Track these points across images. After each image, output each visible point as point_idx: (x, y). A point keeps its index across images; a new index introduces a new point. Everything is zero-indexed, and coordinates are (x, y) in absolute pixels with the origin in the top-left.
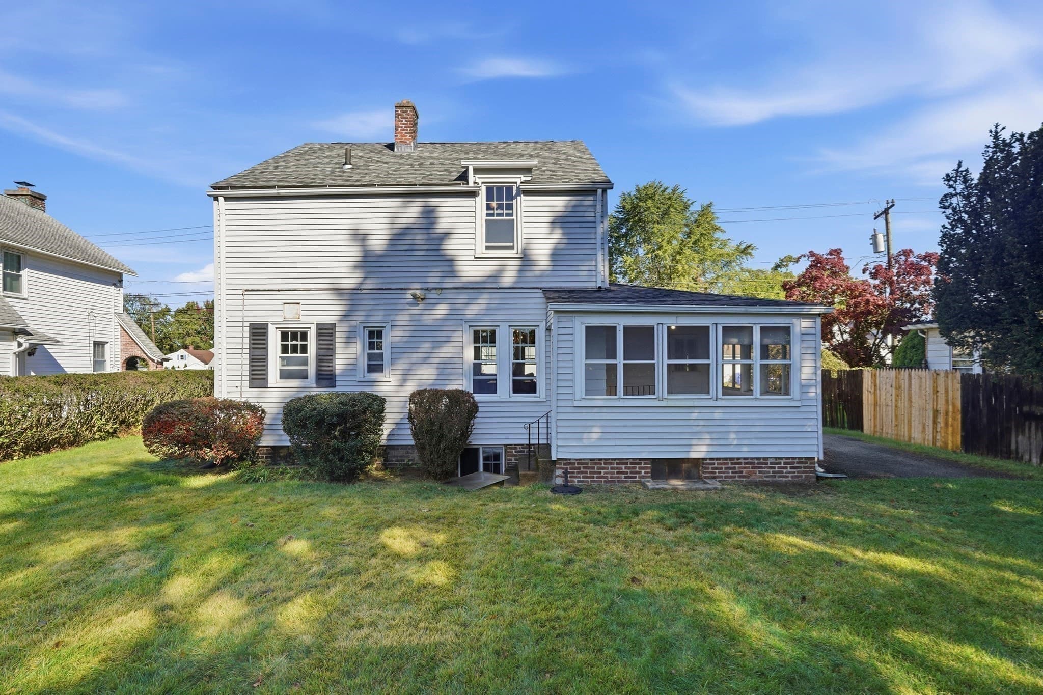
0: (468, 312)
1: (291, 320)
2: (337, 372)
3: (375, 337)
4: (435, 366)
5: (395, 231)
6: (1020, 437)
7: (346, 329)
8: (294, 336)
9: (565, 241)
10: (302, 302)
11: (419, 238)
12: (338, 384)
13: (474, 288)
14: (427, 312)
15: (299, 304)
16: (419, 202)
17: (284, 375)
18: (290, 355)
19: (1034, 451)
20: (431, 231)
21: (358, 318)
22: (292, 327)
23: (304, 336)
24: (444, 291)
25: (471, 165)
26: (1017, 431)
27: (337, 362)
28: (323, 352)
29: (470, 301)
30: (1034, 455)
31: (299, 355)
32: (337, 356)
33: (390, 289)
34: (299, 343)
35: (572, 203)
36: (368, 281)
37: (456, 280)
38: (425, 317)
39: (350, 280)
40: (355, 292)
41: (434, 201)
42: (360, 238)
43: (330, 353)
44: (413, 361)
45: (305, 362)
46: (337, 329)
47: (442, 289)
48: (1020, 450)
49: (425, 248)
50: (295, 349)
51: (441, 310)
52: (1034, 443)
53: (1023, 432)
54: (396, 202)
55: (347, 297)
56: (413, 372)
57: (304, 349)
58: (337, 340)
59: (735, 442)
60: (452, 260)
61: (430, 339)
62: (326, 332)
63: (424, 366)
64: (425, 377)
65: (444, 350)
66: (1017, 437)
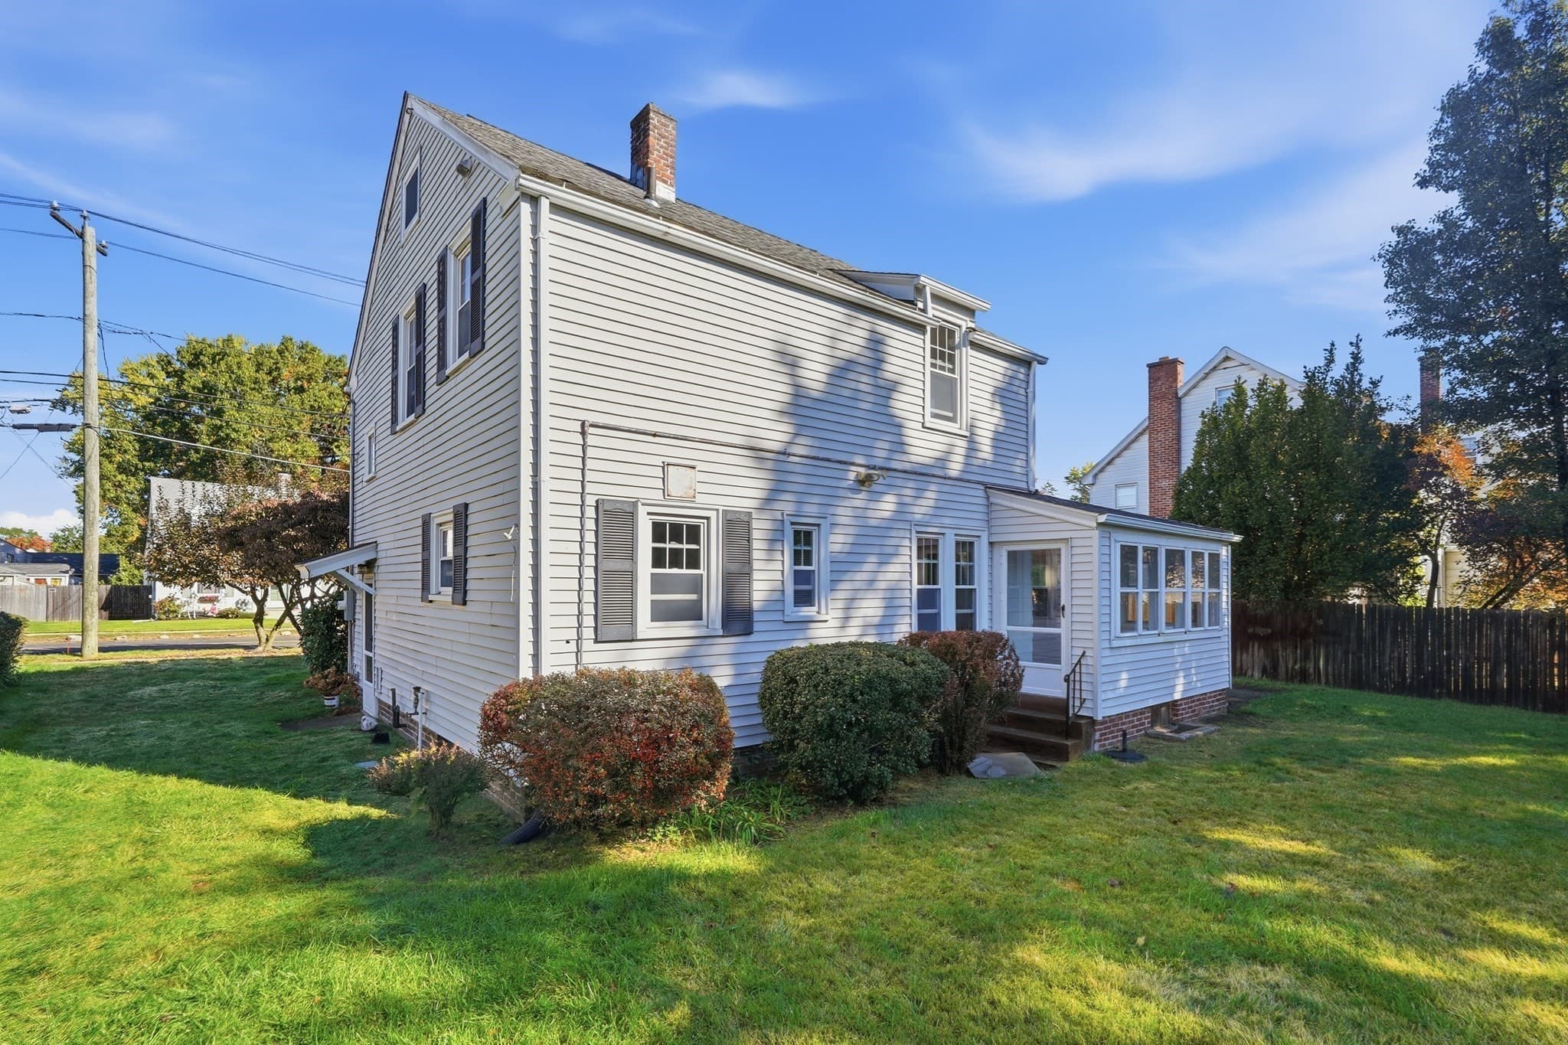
0: (916, 509)
1: (681, 499)
2: (756, 606)
3: (803, 541)
4: (881, 594)
5: (835, 362)
6: (1244, 656)
7: (768, 525)
8: (676, 532)
9: (1003, 423)
10: (700, 466)
11: (864, 382)
12: (756, 627)
13: (921, 474)
14: (872, 505)
15: (693, 468)
16: (865, 321)
17: (662, 613)
18: (667, 571)
19: (1256, 667)
20: (879, 374)
21: (786, 506)
22: (678, 513)
23: (694, 534)
24: (891, 474)
25: (930, 284)
26: (1241, 649)
27: (756, 585)
28: (734, 567)
29: (919, 493)
30: (1256, 670)
31: (684, 571)
32: (756, 575)
33: (829, 460)
34: (685, 546)
35: (1010, 373)
36: (800, 440)
37: (904, 457)
38: (870, 514)
39: (775, 434)
40: (781, 457)
41: (884, 327)
42: (788, 360)
43: (746, 570)
44: (857, 585)
45: (696, 585)
46: (755, 524)
47: (889, 469)
48: (1245, 667)
49: (871, 398)
50: (676, 559)
51: (887, 505)
52: (1256, 659)
53: (1247, 653)
54: (837, 311)
55: (769, 465)
56: (857, 604)
57: (693, 560)
58: (756, 544)
59: (1199, 685)
60: (900, 426)
61: (876, 550)
62: (736, 528)
63: (870, 595)
64: (870, 612)
65: (891, 568)
66: (1242, 654)
